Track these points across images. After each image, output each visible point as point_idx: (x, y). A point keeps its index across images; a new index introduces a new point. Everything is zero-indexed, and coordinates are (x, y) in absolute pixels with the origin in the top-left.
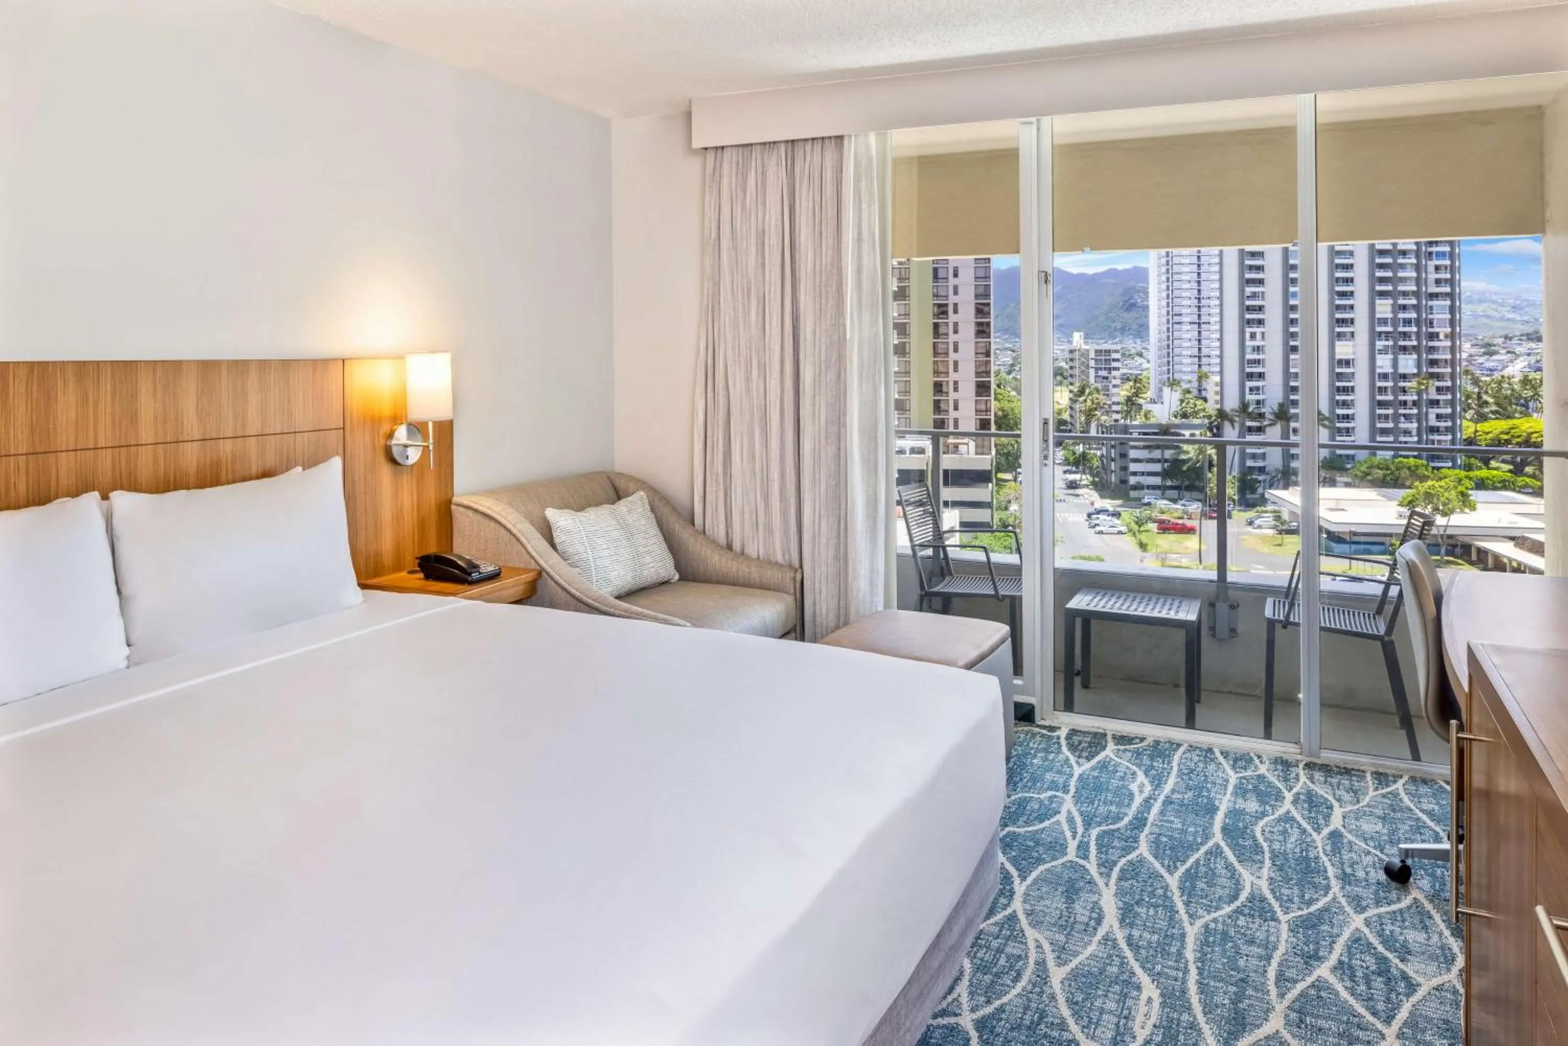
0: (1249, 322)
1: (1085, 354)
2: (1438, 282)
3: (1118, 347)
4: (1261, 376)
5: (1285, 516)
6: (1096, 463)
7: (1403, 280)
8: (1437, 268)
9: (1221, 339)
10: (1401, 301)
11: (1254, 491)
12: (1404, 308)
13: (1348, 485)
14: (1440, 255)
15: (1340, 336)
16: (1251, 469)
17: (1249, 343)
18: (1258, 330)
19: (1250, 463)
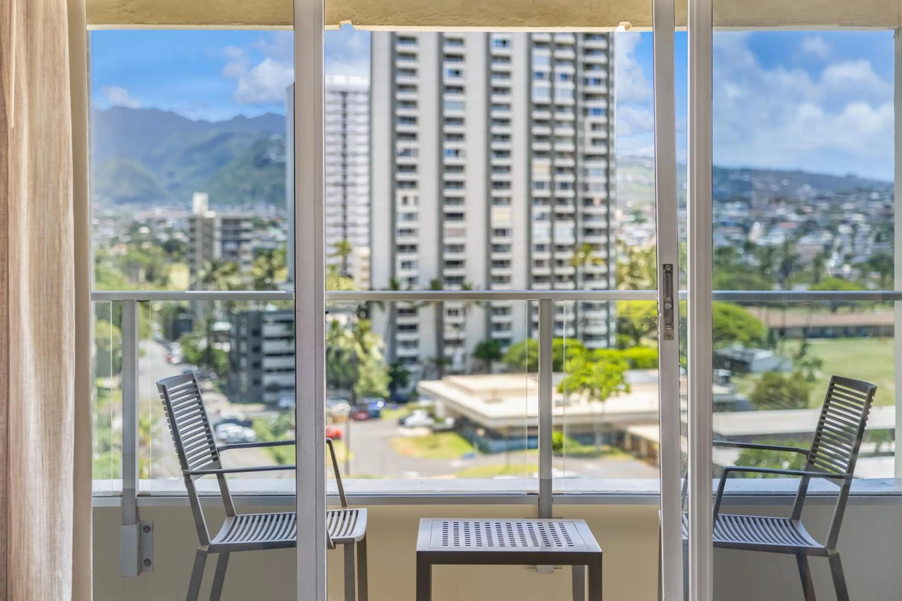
0: (402, 184)
1: (209, 224)
2: (595, 141)
3: (249, 214)
4: (413, 248)
5: (440, 413)
6: (223, 361)
7: (560, 138)
8: (594, 126)
9: (369, 205)
10: (560, 162)
11: (404, 384)
12: (561, 170)
13: (504, 372)
14: (597, 111)
15: (497, 201)
16: (403, 360)
17: (401, 209)
18: (410, 193)
19: (401, 352)
